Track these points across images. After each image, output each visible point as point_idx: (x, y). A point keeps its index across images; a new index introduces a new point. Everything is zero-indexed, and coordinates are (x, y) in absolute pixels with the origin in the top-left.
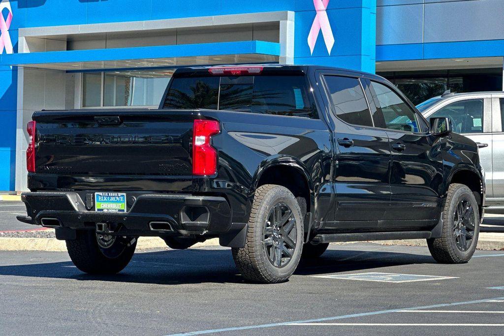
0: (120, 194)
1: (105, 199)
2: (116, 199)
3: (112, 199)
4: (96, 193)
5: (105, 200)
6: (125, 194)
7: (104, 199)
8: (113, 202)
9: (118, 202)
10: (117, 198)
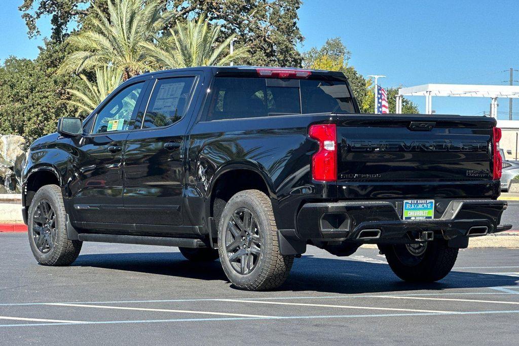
0: (429, 201)
1: (413, 206)
2: (423, 206)
3: (420, 206)
4: (405, 201)
5: (412, 208)
6: (433, 201)
7: (411, 206)
8: (420, 209)
9: (425, 209)
10: (425, 205)
